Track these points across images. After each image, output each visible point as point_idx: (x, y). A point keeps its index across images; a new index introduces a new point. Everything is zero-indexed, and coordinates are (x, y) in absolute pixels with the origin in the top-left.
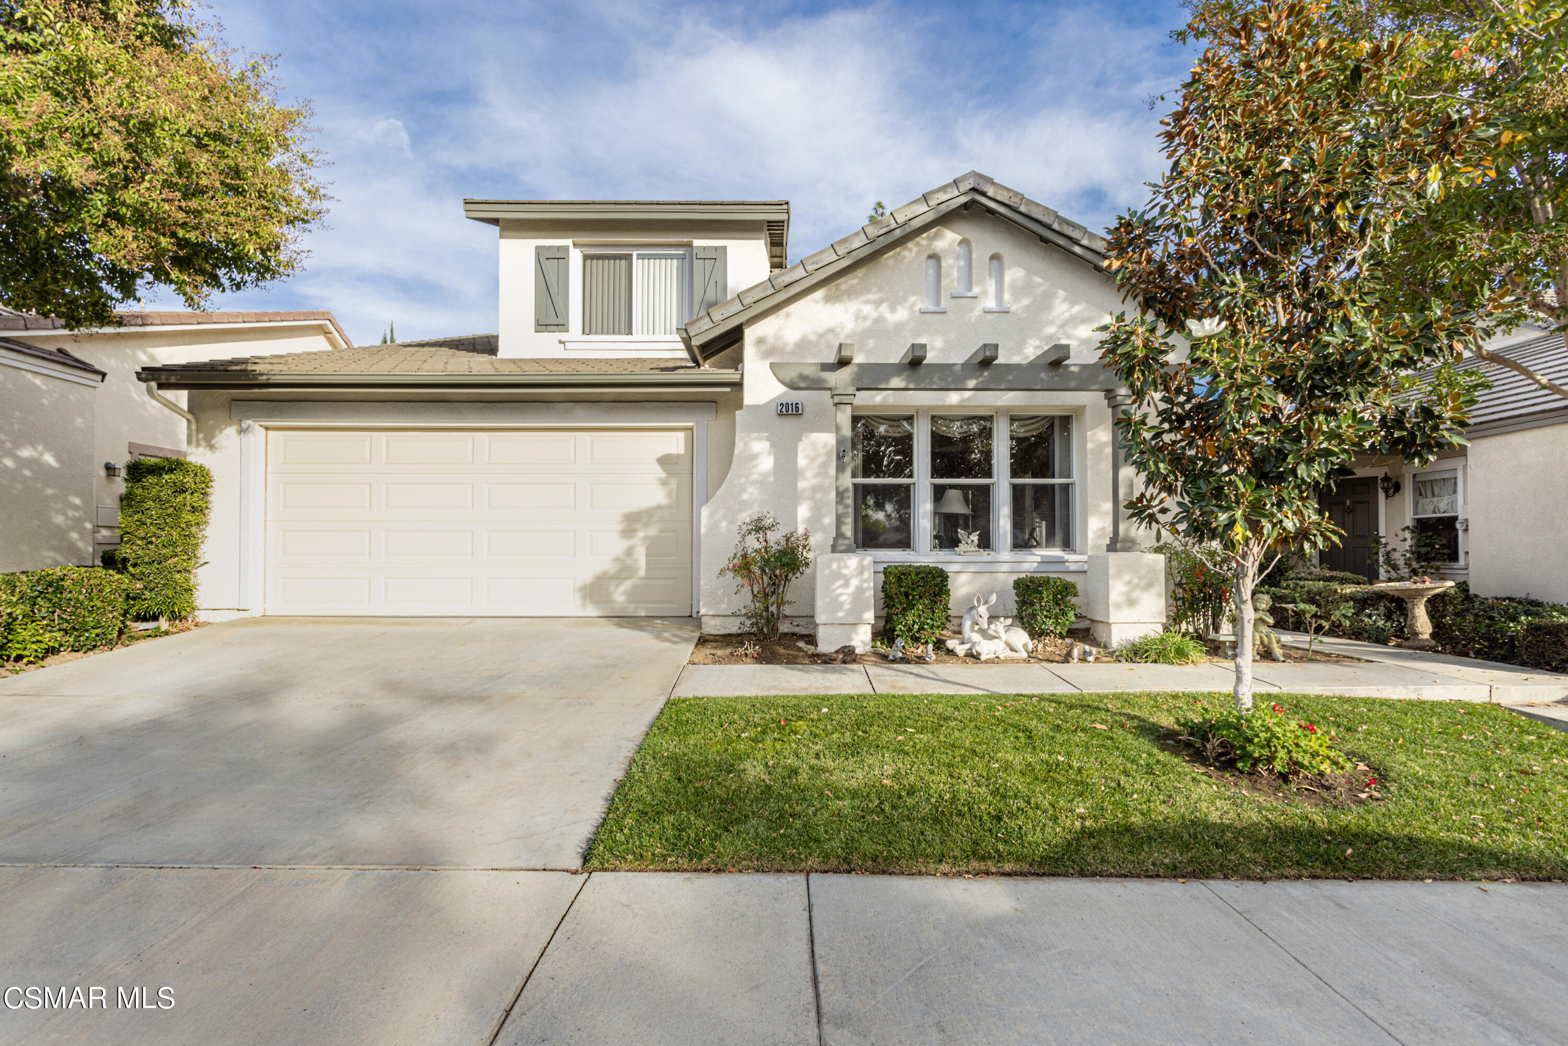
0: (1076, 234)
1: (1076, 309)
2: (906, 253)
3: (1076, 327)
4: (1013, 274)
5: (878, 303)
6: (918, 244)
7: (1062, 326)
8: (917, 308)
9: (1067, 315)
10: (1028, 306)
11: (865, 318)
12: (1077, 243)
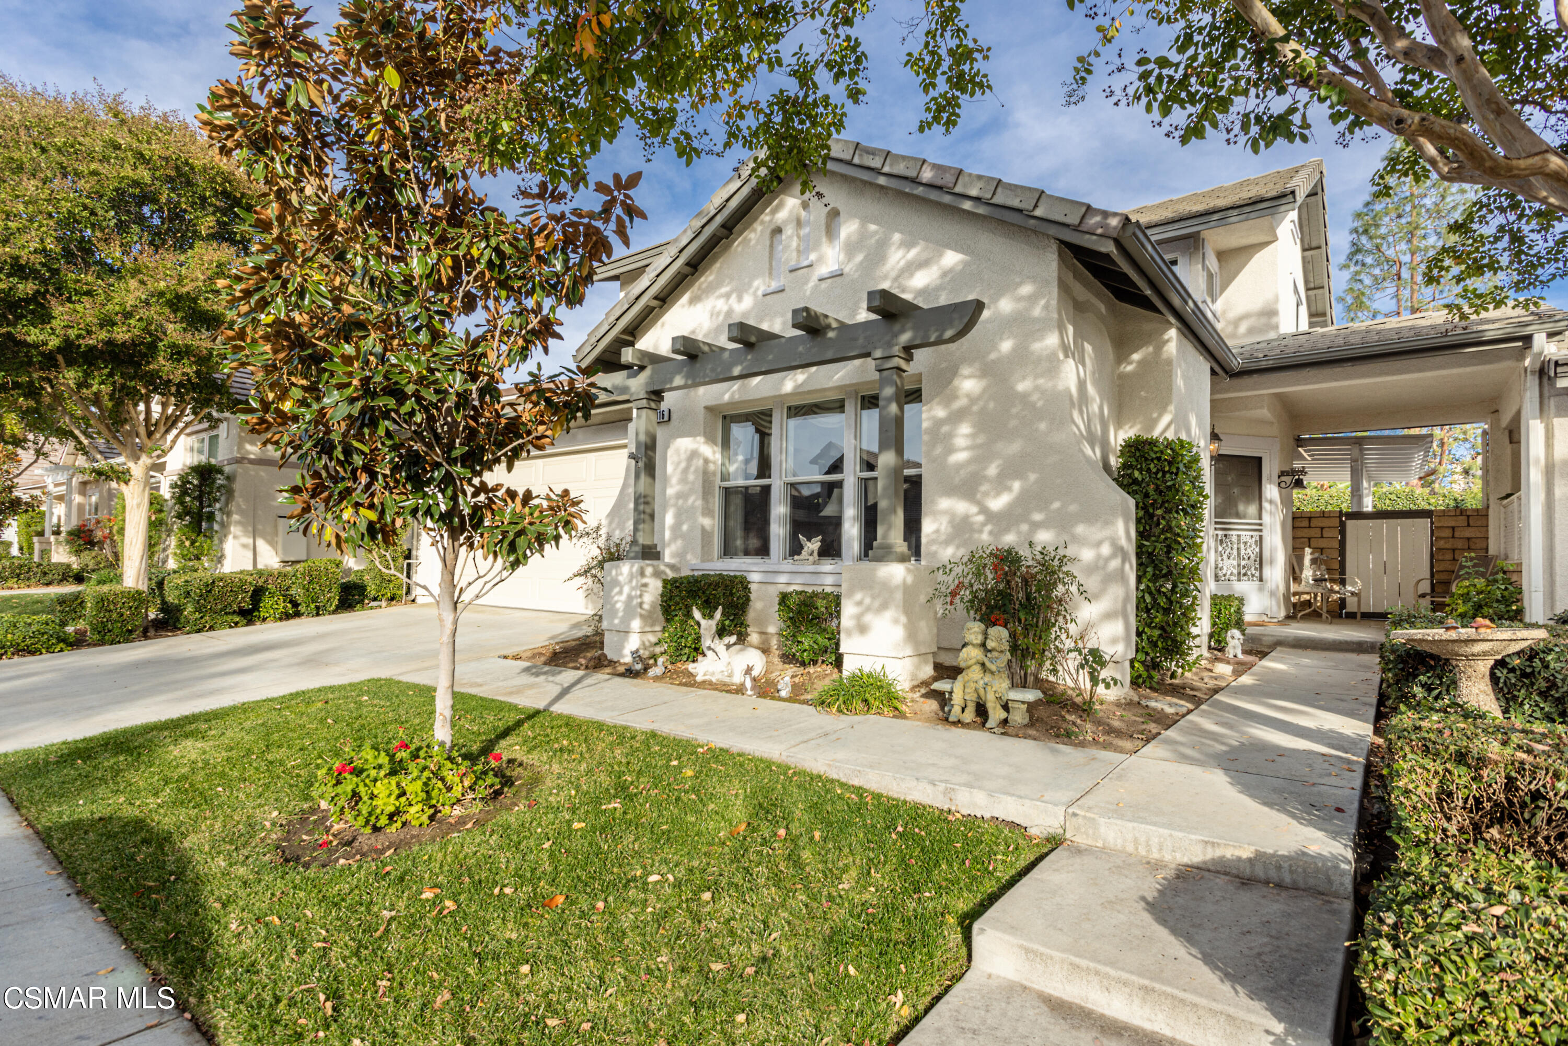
0: (876, 163)
1: (913, 253)
2: (752, 236)
3: (912, 275)
4: (848, 229)
5: (727, 296)
6: (762, 222)
7: (896, 279)
8: (760, 293)
9: (902, 263)
10: (861, 263)
11: (719, 313)
12: (878, 172)
